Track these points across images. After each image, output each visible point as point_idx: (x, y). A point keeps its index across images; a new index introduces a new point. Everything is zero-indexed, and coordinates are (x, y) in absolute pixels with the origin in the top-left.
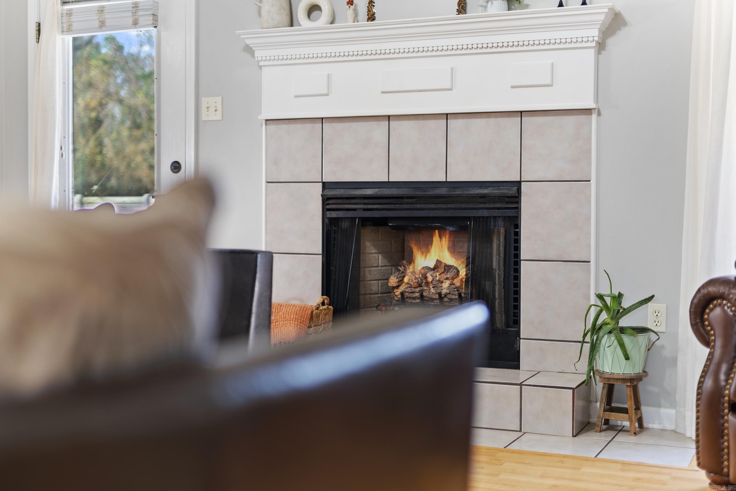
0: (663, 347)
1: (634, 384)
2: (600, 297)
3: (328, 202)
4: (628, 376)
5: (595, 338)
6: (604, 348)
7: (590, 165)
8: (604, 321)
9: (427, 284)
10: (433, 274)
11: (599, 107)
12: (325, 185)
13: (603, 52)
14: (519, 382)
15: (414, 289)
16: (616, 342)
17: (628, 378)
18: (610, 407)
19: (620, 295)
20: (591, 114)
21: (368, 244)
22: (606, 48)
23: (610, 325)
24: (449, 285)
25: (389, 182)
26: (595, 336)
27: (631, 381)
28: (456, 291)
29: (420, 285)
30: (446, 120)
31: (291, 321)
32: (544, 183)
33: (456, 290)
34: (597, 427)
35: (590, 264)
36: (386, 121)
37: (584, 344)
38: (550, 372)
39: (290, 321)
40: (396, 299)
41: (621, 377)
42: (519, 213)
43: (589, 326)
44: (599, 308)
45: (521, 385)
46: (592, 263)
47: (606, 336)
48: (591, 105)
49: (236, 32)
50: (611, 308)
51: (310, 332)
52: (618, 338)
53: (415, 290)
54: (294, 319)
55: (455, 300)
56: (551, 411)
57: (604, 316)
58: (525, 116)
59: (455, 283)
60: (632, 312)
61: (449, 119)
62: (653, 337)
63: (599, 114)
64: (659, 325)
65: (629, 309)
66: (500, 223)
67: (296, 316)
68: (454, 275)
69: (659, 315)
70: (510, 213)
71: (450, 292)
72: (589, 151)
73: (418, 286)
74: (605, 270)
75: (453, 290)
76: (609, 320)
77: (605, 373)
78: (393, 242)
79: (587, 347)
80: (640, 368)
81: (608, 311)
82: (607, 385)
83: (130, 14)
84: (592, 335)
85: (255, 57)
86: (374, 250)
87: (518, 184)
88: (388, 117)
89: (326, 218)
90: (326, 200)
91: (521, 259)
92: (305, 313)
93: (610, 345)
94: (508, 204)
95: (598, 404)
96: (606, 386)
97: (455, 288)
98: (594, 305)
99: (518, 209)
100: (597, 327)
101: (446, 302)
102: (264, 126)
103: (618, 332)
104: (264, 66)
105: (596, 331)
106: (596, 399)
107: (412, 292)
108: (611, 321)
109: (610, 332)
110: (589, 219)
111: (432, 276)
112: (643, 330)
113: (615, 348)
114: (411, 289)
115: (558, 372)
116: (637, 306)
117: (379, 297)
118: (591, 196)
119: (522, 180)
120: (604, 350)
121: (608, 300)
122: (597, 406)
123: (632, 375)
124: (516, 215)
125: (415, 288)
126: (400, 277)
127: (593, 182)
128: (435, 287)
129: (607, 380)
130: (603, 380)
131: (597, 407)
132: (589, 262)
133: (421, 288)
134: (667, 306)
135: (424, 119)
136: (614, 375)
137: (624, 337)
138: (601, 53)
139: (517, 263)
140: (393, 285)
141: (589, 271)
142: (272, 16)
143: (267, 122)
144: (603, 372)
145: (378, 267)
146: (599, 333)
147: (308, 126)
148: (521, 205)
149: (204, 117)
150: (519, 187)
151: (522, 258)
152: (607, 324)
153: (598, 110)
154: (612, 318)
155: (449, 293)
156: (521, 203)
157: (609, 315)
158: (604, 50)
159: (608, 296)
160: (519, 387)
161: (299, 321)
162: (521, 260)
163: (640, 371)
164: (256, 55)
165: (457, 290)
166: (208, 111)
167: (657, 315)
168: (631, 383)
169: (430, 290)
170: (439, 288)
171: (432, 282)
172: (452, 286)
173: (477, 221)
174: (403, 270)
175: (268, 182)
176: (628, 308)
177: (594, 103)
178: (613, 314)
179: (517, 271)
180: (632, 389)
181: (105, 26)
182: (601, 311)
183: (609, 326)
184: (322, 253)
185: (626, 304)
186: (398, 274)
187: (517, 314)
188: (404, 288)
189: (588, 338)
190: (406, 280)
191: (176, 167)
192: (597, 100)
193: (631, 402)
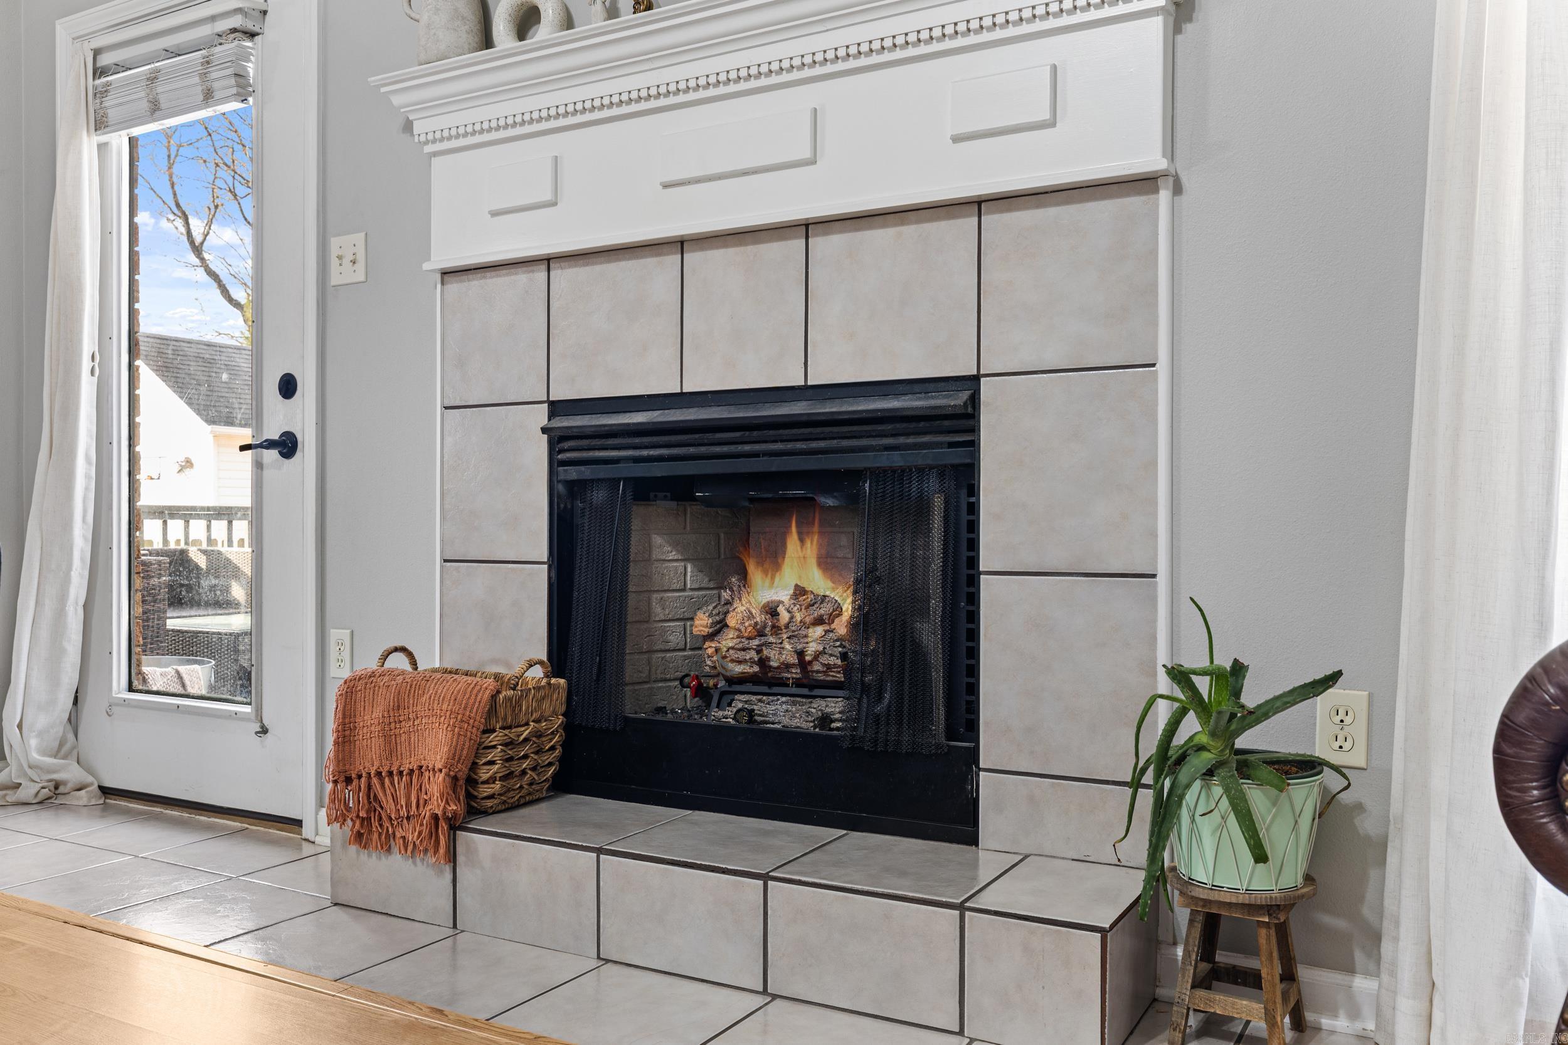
0: (1359, 807)
1: (1279, 919)
2: (1179, 675)
3: (561, 445)
4: (1261, 898)
5: (1167, 783)
6: (1193, 816)
7: (1155, 324)
8: (1191, 738)
9: (776, 629)
10: (792, 606)
11: (1179, 172)
12: (557, 408)
13: (1188, 28)
14: (958, 899)
15: (747, 642)
16: (1225, 803)
17: (1264, 903)
18: (1211, 965)
19: (1238, 669)
20: (1156, 191)
21: (657, 540)
22: (1194, 15)
23: (1209, 751)
24: (823, 633)
25: (682, 394)
26: (1168, 779)
27: (1271, 912)
28: (838, 646)
29: (761, 634)
30: (804, 241)
31: (443, 719)
32: (1035, 378)
33: (838, 643)
34: (1175, 1030)
35: (1156, 583)
36: (676, 253)
37: (1139, 790)
38: (1054, 857)
39: (441, 717)
40: (709, 663)
41: (1241, 899)
42: (977, 454)
43: (1149, 747)
44: (1177, 705)
45: (961, 908)
46: (1162, 581)
47: (1197, 784)
48: (1153, 160)
49: (369, 79)
50: (1211, 706)
51: (491, 742)
52: (1233, 792)
53: (749, 643)
54: (448, 713)
55: (837, 668)
56: (1043, 988)
57: (1191, 725)
58: (988, 213)
59: (834, 629)
60: (1273, 718)
61: (813, 237)
62: (1334, 782)
63: (1178, 189)
64: (1347, 746)
65: (1263, 710)
66: (932, 483)
67: (454, 705)
68: (834, 611)
69: (1348, 720)
70: (956, 457)
71: (824, 648)
72: (1152, 288)
73: (756, 633)
74: (1192, 599)
75: (832, 644)
76: (1204, 739)
77: (1194, 882)
78: (722, 536)
79: (1146, 798)
80: (1296, 873)
81: (1201, 714)
82: (1202, 914)
83: (197, 80)
84: (1158, 775)
85: (412, 135)
86: (674, 553)
87: (973, 382)
88: (679, 244)
89: (559, 482)
90: (557, 440)
91: (981, 569)
92: (476, 699)
93: (1209, 810)
94: (951, 435)
95: (1180, 951)
96: (1200, 918)
97: (837, 640)
98: (1161, 696)
99: (973, 445)
100: (1173, 754)
101: (818, 672)
102: (439, 286)
103: (1233, 775)
104: (435, 154)
105: (1169, 766)
106: (1174, 936)
107: (744, 649)
108: (1213, 741)
109: (1210, 773)
110: (1154, 463)
111: (789, 612)
112: (1308, 766)
113: (1223, 818)
114: (741, 642)
115: (1073, 860)
116: (1288, 703)
117: (686, 658)
118: (1157, 405)
119: (982, 372)
120: (1193, 820)
121: (1203, 684)
122: (1177, 955)
123: (1273, 896)
124: (968, 461)
125: (749, 638)
126: (719, 613)
127: (1162, 368)
128: (794, 636)
129: (1201, 903)
130: (1191, 901)
131: (1176, 960)
132: (1154, 576)
133: (763, 639)
134: (1370, 696)
135: (756, 242)
136: (1222, 893)
137: (1249, 788)
138: (1183, 30)
139: (973, 581)
140: (701, 631)
141: (1153, 600)
142: (435, 34)
143: (446, 277)
144: (1190, 879)
145: (684, 590)
146: (1177, 775)
147: (521, 279)
148: (980, 436)
149: (335, 279)
150: (975, 392)
151: (983, 567)
152: (1201, 748)
153: (1174, 181)
154: (1213, 734)
155: (823, 652)
156: (980, 431)
157: (1205, 724)
158: (1190, 19)
159: (1203, 673)
160: (957, 913)
161: (459, 717)
162: (980, 573)
163: (1296, 882)
164: (416, 132)
165: (841, 644)
166: (341, 265)
167: (1342, 721)
168: (1270, 915)
169: (781, 643)
170: (802, 640)
171: (787, 626)
172: (831, 635)
173: (881, 479)
174: (730, 598)
175: (446, 408)
176: (1259, 706)
177: (1164, 156)
178: (1217, 722)
179: (973, 599)
180: (1273, 932)
181: (159, 109)
182: (1182, 713)
183: (1206, 755)
184: (548, 559)
185: (1251, 697)
186: (715, 608)
187: (973, 708)
188: (728, 640)
189: (1148, 778)
190: (732, 621)
191: (288, 387)
192: (1170, 149)
193: (1270, 970)
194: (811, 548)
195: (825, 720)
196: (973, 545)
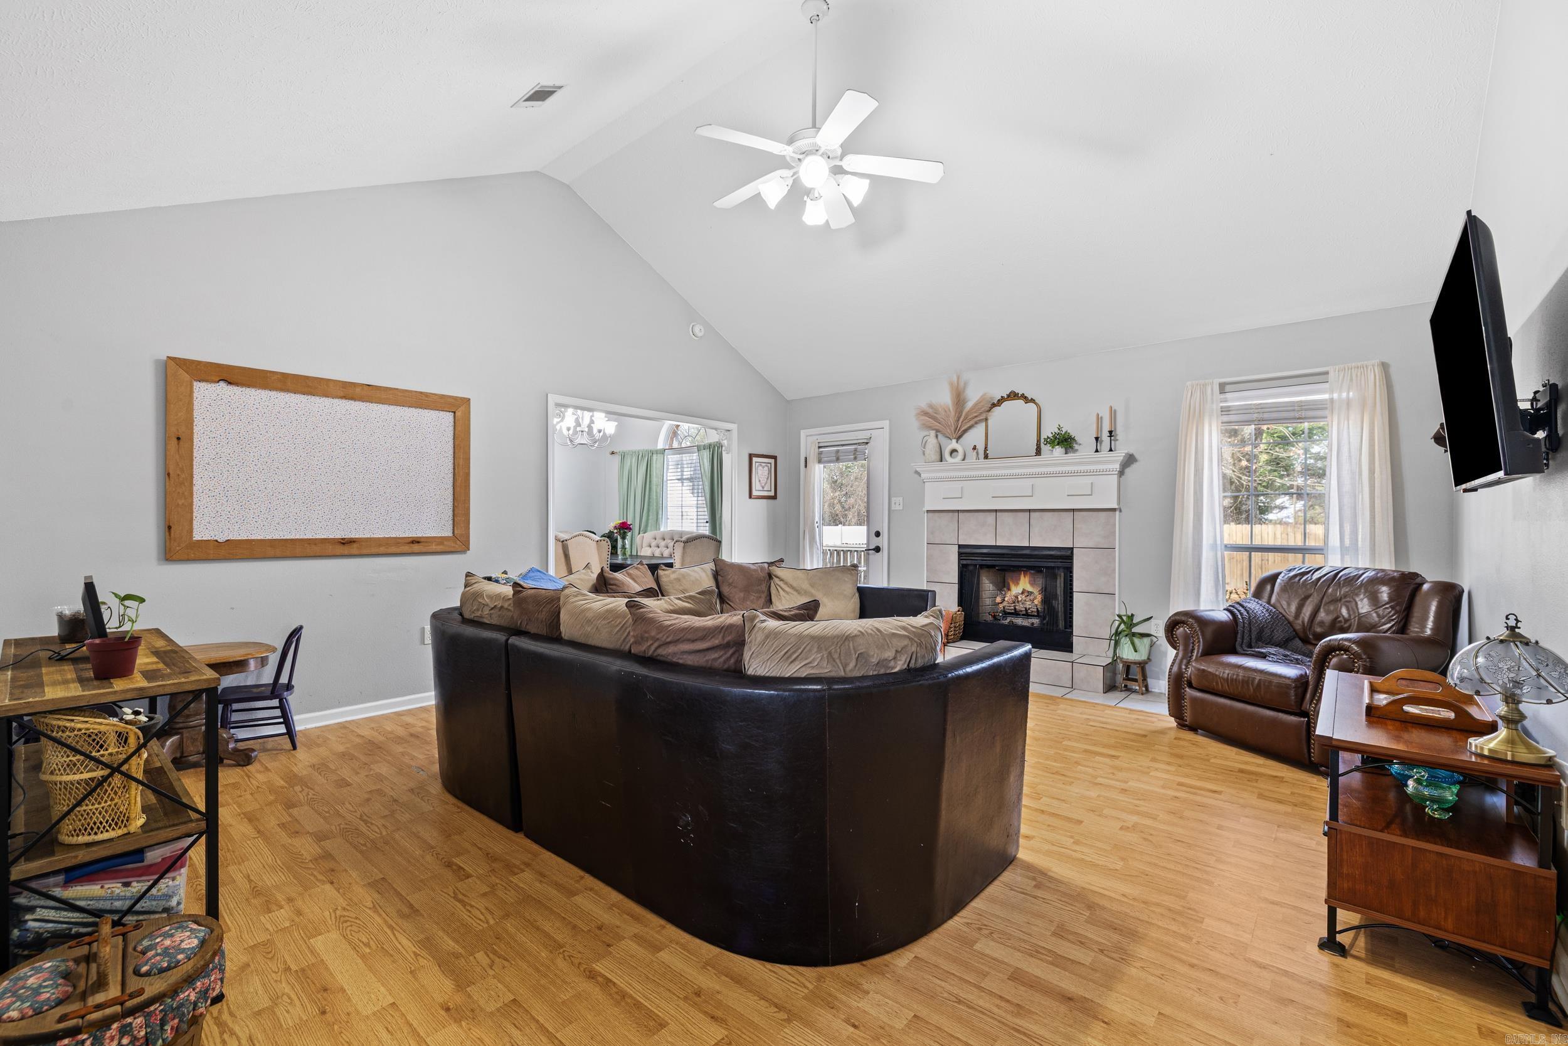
0: (1161, 645)
1: (1142, 665)
2: (1119, 616)
3: (961, 556)
6: (1123, 644)
7: (1115, 540)
8: (1122, 629)
9: (1018, 602)
10: (1023, 595)
11: (1121, 508)
12: (960, 546)
13: (1123, 477)
14: (1072, 660)
16: (1130, 642)
17: (1138, 663)
18: (1128, 678)
19: (1132, 616)
20: (1116, 511)
21: (984, 578)
22: (1124, 474)
23: (1126, 631)
24: (1032, 602)
25: (996, 546)
26: (1117, 637)
27: (1140, 664)
29: (1014, 603)
30: (1029, 513)
32: (1086, 549)
33: (1036, 605)
34: (1118, 689)
35: (1115, 596)
36: (994, 513)
37: (1111, 641)
38: (1091, 656)
40: (998, 609)
41: (1134, 662)
42: (1073, 565)
43: (1113, 631)
44: (1119, 622)
45: (1072, 662)
46: (1117, 596)
47: (1124, 639)
48: (1115, 506)
49: (911, 464)
50: (1126, 622)
52: (1131, 640)
53: (1011, 605)
55: (1036, 611)
56: (1091, 678)
57: (1122, 626)
58: (1076, 512)
59: (1034, 601)
61: (1031, 513)
62: (1155, 640)
63: (1120, 512)
64: (1158, 632)
65: (1136, 624)
66: (1061, 570)
68: (1034, 596)
69: (1158, 627)
70: (1067, 565)
71: (1032, 606)
72: (1115, 532)
74: (1123, 600)
75: (1034, 605)
76: (1125, 629)
77: (1124, 658)
78: (998, 577)
79: (1113, 642)
80: (1144, 658)
81: (1125, 624)
83: (852, 454)
84: (1115, 636)
85: (921, 478)
86: (988, 582)
87: (1072, 549)
88: (995, 511)
89: (961, 564)
90: (960, 554)
91: (1074, 590)
92: (948, 616)
93: (1126, 644)
94: (1066, 560)
95: (1119, 676)
96: (1125, 666)
98: (1116, 620)
99: (1072, 563)
100: (1118, 632)
101: (1030, 612)
102: (926, 514)
103: (1131, 636)
104: (926, 482)
105: (1118, 634)
106: (1119, 670)
107: (1009, 606)
109: (1126, 636)
110: (1115, 570)
112: (1148, 635)
113: (1129, 645)
114: (1009, 604)
115: (1096, 656)
116: (1141, 623)
117: (993, 608)
118: (1116, 557)
119: (1074, 547)
120: (1123, 646)
121: (1124, 618)
123: (1140, 662)
124: (1070, 566)
125: (1011, 603)
126: (1002, 597)
127: (1117, 550)
128: (1023, 603)
129: (1125, 663)
130: (1123, 662)
131: (1119, 678)
132: (1115, 594)
134: (1155, 625)
135: (1017, 512)
136: (1129, 661)
137: (1134, 639)
139: (1071, 593)
140: (997, 601)
141: (1114, 601)
142: (931, 455)
143: (928, 512)
144: (1122, 657)
145: (990, 591)
146: (1119, 636)
147: (950, 514)
148: (1074, 561)
150: (1072, 551)
152: (1124, 631)
153: (1119, 509)
154: (1127, 628)
155: (1032, 608)
156: (1073, 559)
157: (1125, 626)
159: (1125, 616)
160: (1072, 664)
163: (1144, 660)
164: (922, 476)
166: (895, 505)
169: (1020, 605)
170: (1026, 604)
171: (1021, 600)
173: (1048, 569)
174: (1005, 593)
175: (928, 544)
177: (1117, 505)
178: (1128, 626)
179: (1072, 597)
181: (839, 460)
182: (1120, 624)
183: (1125, 633)
184: (958, 583)
185: (1134, 622)
186: (1001, 595)
187: (1071, 622)
188: (1005, 604)
189: (1113, 638)
190: (1006, 599)
191: (878, 534)
192: (1119, 503)
193: (1139, 677)
194: (1027, 579)
195: (1033, 624)
196: (1071, 585)
